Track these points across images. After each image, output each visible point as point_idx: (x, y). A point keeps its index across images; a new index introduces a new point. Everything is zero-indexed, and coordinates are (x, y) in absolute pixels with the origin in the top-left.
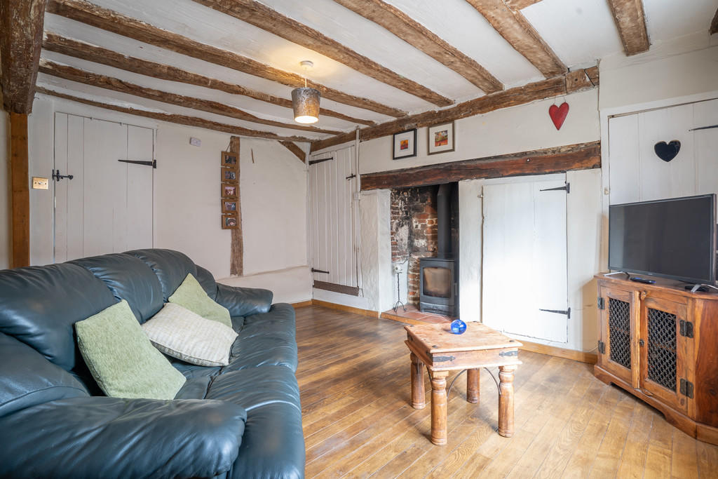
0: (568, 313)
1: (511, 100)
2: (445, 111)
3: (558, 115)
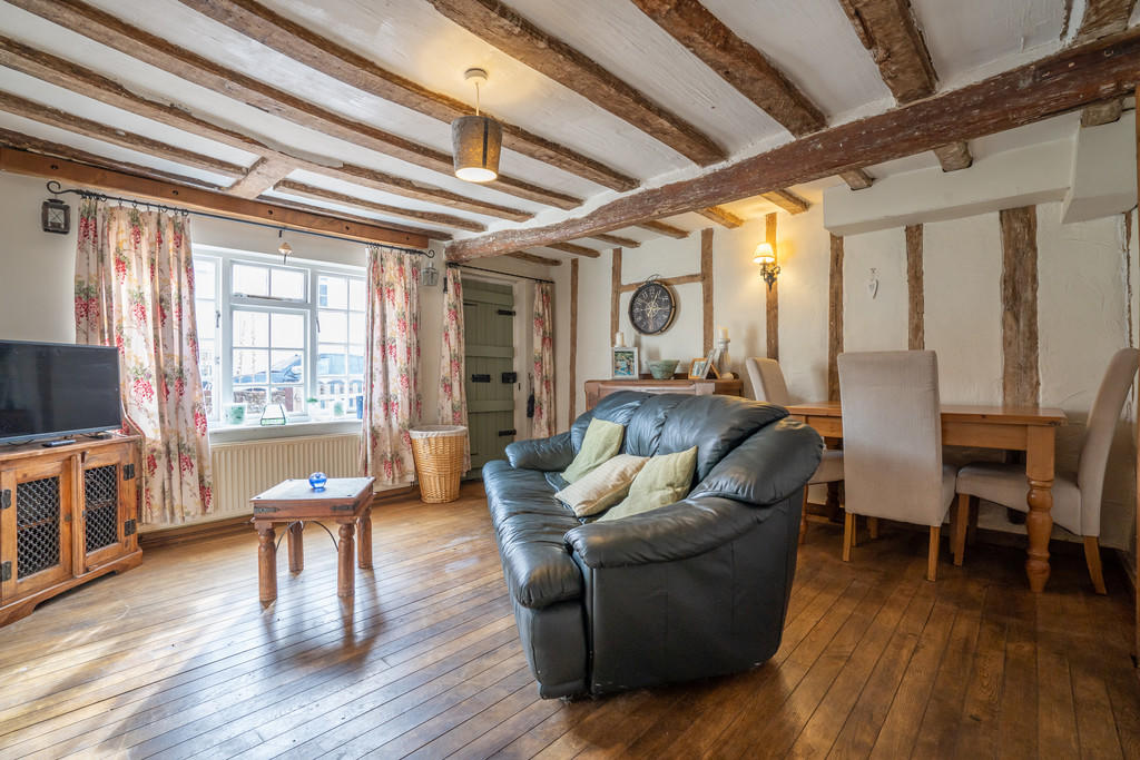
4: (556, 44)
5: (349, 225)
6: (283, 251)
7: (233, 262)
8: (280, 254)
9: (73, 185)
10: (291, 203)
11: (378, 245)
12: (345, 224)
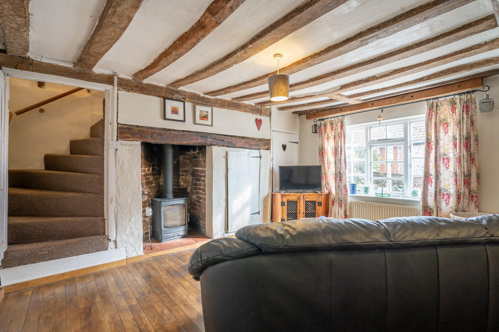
0: (259, 213)
1: (242, 108)
2: (207, 99)
3: (259, 123)
4: (253, 40)
5: (412, 94)
6: (378, 119)
7: (370, 128)
8: (378, 121)
9: (317, 119)
10: (378, 97)
11: (437, 98)
12: (410, 95)
